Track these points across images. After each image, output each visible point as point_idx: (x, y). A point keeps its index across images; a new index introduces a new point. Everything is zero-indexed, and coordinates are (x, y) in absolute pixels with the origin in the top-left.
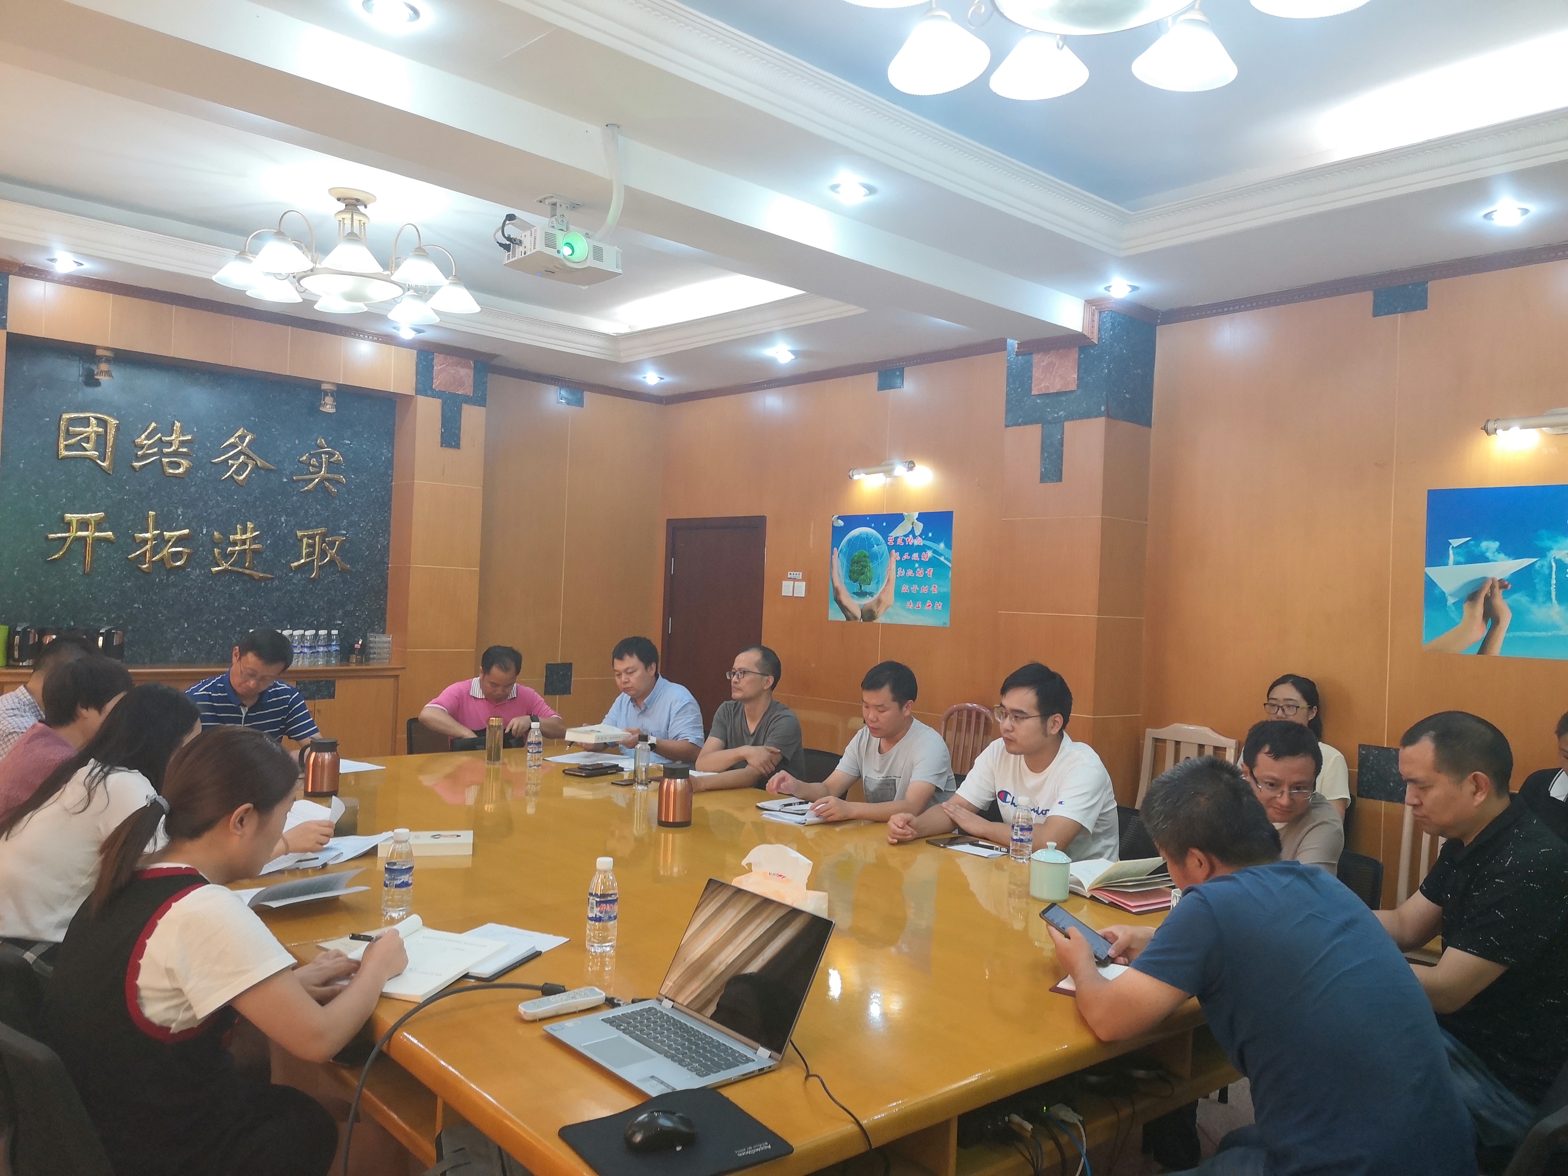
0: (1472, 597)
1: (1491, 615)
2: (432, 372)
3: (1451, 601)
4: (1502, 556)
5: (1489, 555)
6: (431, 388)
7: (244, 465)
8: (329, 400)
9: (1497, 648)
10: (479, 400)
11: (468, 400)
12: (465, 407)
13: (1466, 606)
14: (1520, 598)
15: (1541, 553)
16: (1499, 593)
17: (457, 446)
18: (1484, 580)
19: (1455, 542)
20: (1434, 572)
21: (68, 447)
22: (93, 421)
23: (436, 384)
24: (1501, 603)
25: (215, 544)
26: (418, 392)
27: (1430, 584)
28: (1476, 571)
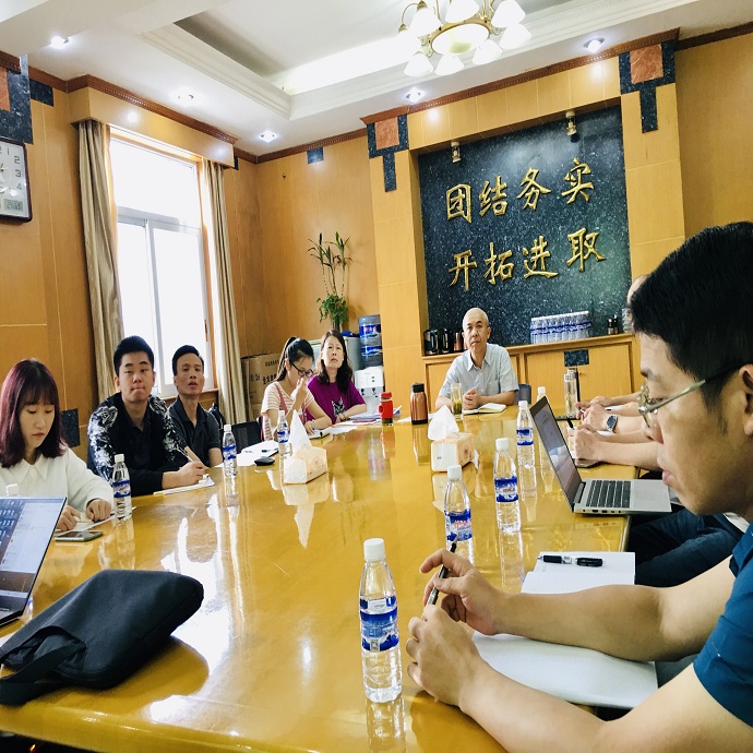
2: (629, 70)
6: (631, 85)
7: (534, 194)
8: (571, 124)
10: (668, 78)
11: (659, 82)
12: (658, 89)
17: (656, 128)
21: (452, 212)
22: (460, 191)
23: (635, 79)
25: (525, 257)
26: (622, 92)
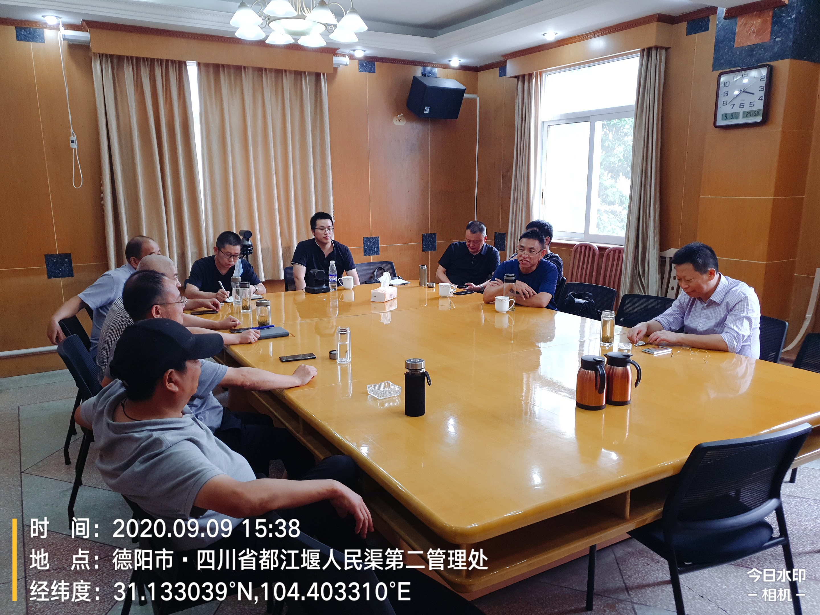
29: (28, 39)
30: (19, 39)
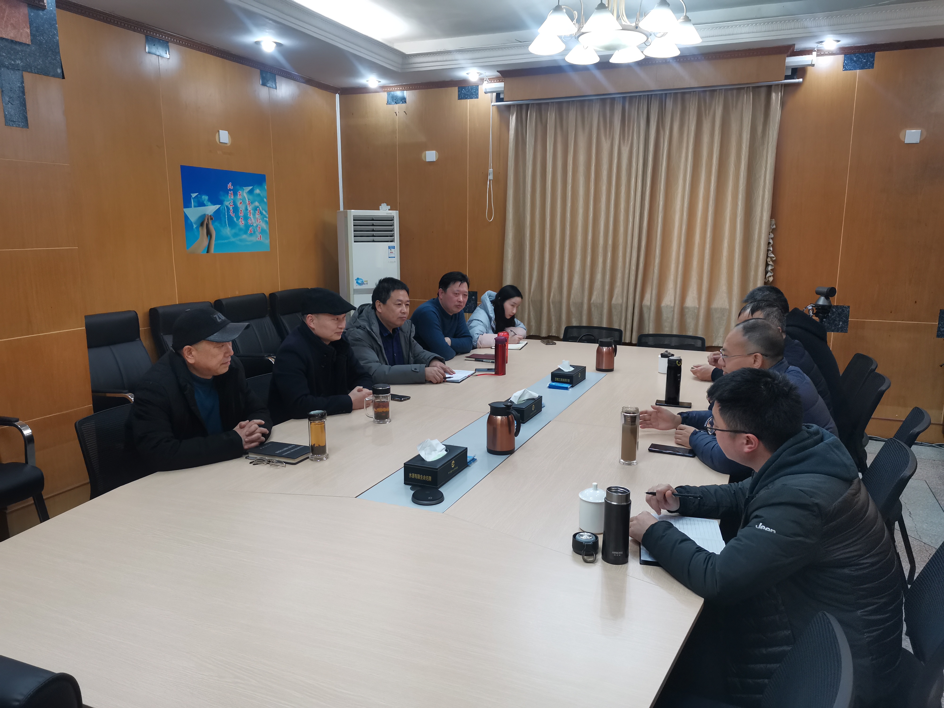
0: (202, 224)
1: (209, 233)
3: (195, 226)
4: (209, 203)
5: (205, 202)
9: (212, 250)
13: (200, 229)
14: (217, 224)
15: (221, 202)
16: (210, 221)
18: (205, 215)
19: (194, 195)
20: (186, 210)
24: (211, 227)
27: (186, 218)
28: (202, 210)
29: (466, 96)
30: (460, 98)
